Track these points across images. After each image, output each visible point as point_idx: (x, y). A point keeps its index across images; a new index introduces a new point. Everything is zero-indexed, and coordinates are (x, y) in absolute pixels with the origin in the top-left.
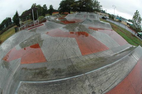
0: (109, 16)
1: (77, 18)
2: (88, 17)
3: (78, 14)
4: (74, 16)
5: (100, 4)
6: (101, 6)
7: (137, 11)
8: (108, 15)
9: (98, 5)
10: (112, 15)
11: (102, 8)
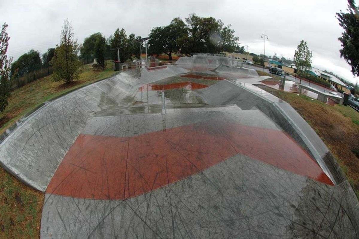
0: (254, 60)
1: (197, 65)
2: (217, 62)
3: (198, 58)
4: (192, 61)
5: (235, 35)
6: (237, 39)
7: (303, 42)
8: (252, 57)
9: (230, 36)
10: (261, 56)
11: (238, 42)
